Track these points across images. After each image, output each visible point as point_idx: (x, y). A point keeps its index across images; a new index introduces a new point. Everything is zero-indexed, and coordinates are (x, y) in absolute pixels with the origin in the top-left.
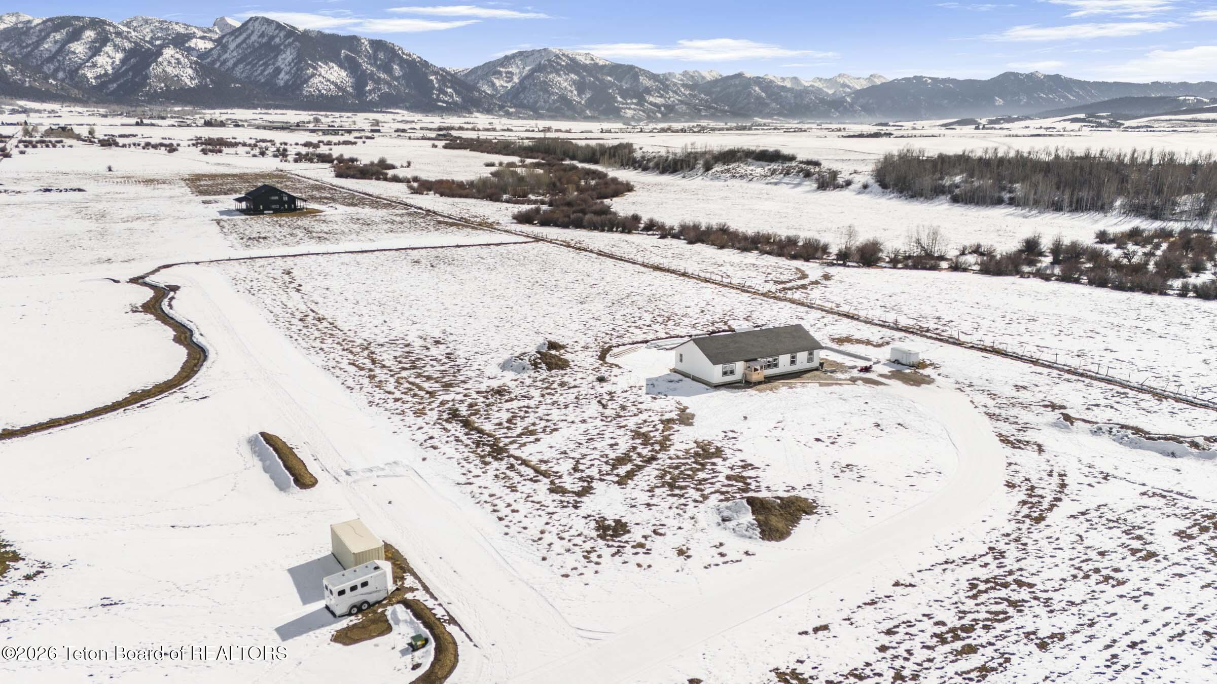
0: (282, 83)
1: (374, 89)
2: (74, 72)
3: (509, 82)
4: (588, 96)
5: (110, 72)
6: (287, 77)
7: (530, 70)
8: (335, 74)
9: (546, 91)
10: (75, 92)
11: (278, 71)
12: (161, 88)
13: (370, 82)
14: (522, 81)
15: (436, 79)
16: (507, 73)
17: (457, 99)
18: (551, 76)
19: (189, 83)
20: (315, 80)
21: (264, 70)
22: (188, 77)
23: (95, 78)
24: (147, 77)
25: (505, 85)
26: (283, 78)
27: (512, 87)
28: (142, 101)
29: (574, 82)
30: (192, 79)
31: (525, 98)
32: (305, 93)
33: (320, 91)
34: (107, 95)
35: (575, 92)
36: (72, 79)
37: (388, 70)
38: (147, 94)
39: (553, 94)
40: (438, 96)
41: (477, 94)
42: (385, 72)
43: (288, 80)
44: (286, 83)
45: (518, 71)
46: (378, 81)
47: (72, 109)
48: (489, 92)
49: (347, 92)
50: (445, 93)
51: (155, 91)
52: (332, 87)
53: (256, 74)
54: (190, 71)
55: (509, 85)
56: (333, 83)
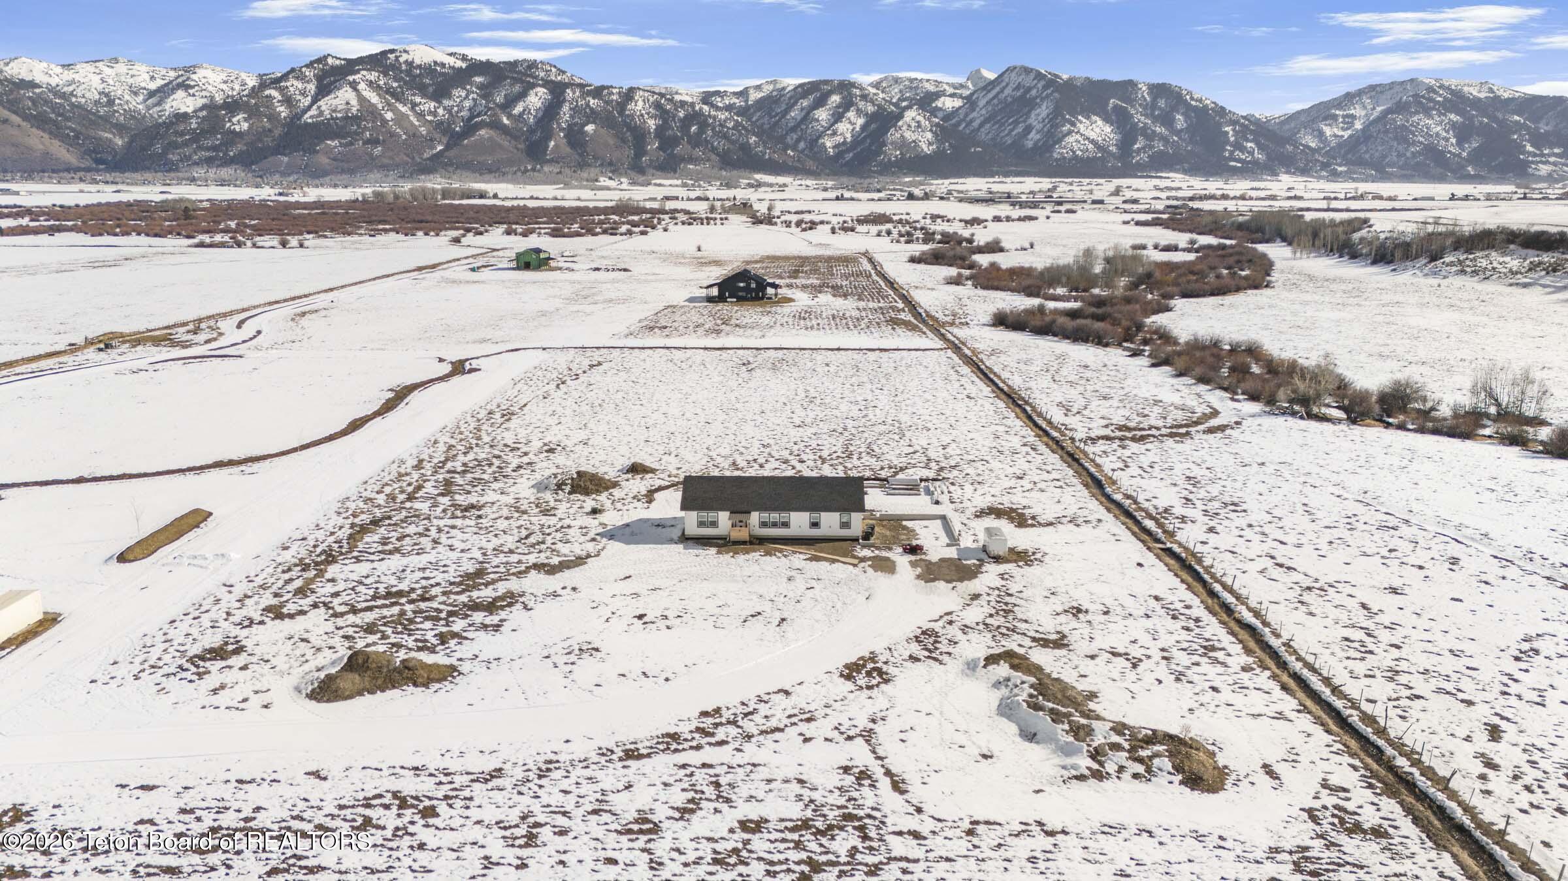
0: (1030, 144)
1: (1143, 148)
2: (814, 142)
3: (1347, 129)
4: (1475, 145)
5: (849, 140)
6: (1038, 137)
7: (1382, 112)
8: (1098, 130)
9: (1405, 140)
10: (809, 163)
11: (1029, 129)
12: (896, 156)
13: (1140, 138)
14: (1366, 128)
15: (1234, 130)
16: (1344, 117)
17: (1258, 155)
18: (1415, 118)
19: (926, 149)
20: (1070, 139)
21: (1012, 130)
22: (925, 142)
23: (834, 147)
24: (884, 144)
25: (1341, 133)
26: (1034, 136)
27: (1350, 136)
28: (874, 172)
29: (1454, 125)
30: (930, 144)
31: (1367, 152)
32: (1055, 155)
33: (1074, 152)
34: (842, 166)
35: (1454, 141)
36: (811, 149)
37: (1168, 121)
38: (881, 163)
39: (1414, 143)
40: (1232, 153)
41: (1290, 148)
42: (1163, 124)
43: (1039, 140)
44: (1036, 144)
45: (1363, 113)
46: (1150, 136)
47: (803, 182)
48: (1313, 145)
49: (1110, 153)
50: (1242, 149)
51: (890, 159)
52: (1091, 146)
53: (1002, 134)
54: (929, 135)
55: (1346, 134)
56: (1092, 141)
